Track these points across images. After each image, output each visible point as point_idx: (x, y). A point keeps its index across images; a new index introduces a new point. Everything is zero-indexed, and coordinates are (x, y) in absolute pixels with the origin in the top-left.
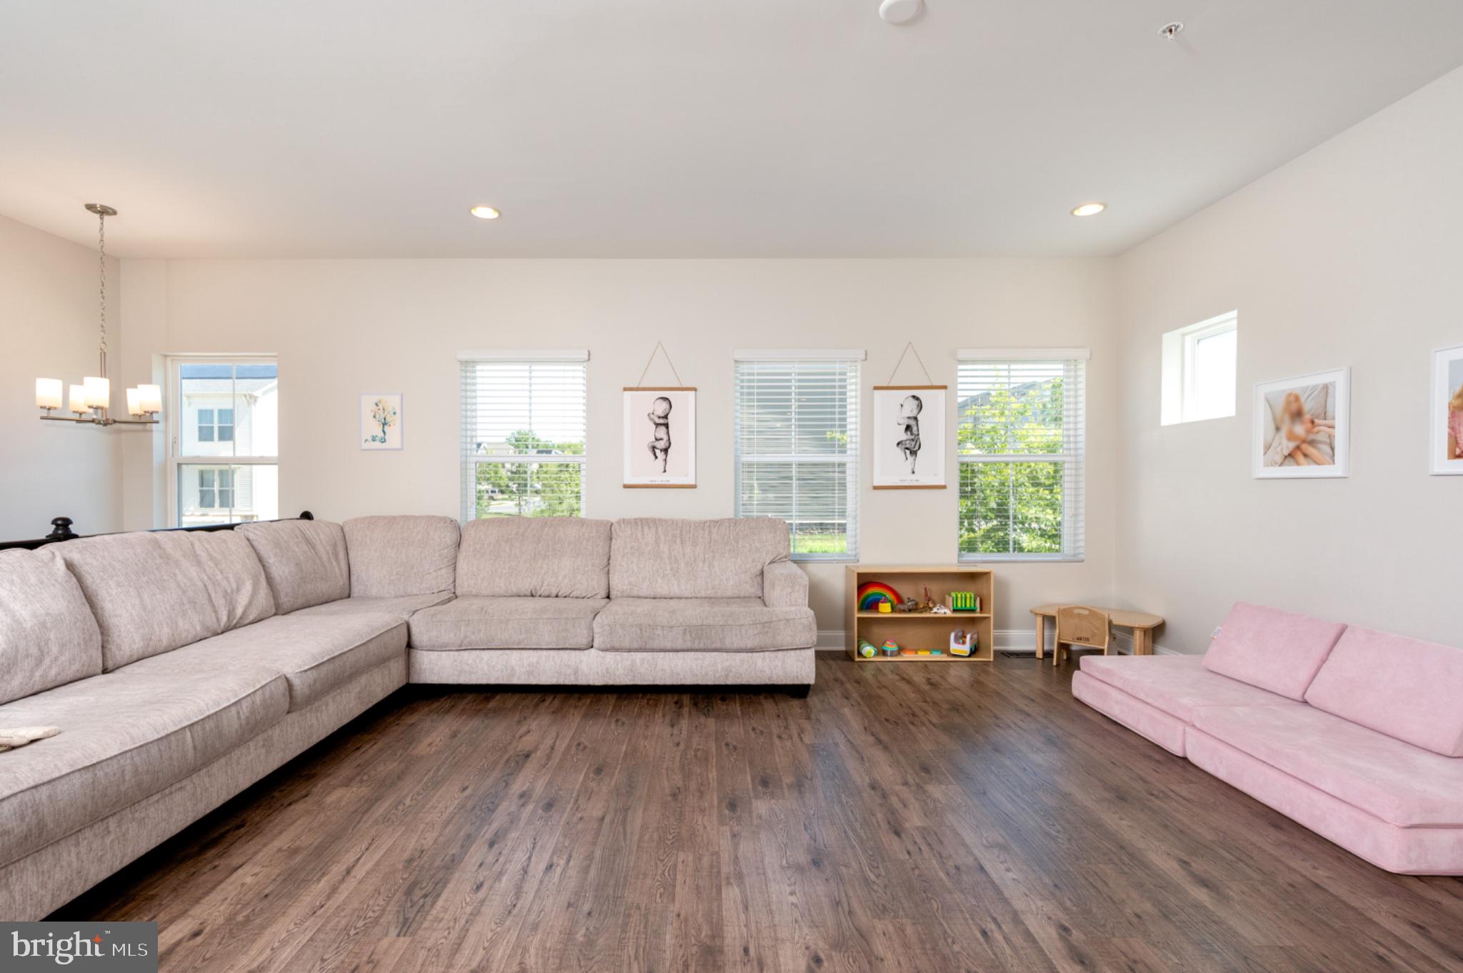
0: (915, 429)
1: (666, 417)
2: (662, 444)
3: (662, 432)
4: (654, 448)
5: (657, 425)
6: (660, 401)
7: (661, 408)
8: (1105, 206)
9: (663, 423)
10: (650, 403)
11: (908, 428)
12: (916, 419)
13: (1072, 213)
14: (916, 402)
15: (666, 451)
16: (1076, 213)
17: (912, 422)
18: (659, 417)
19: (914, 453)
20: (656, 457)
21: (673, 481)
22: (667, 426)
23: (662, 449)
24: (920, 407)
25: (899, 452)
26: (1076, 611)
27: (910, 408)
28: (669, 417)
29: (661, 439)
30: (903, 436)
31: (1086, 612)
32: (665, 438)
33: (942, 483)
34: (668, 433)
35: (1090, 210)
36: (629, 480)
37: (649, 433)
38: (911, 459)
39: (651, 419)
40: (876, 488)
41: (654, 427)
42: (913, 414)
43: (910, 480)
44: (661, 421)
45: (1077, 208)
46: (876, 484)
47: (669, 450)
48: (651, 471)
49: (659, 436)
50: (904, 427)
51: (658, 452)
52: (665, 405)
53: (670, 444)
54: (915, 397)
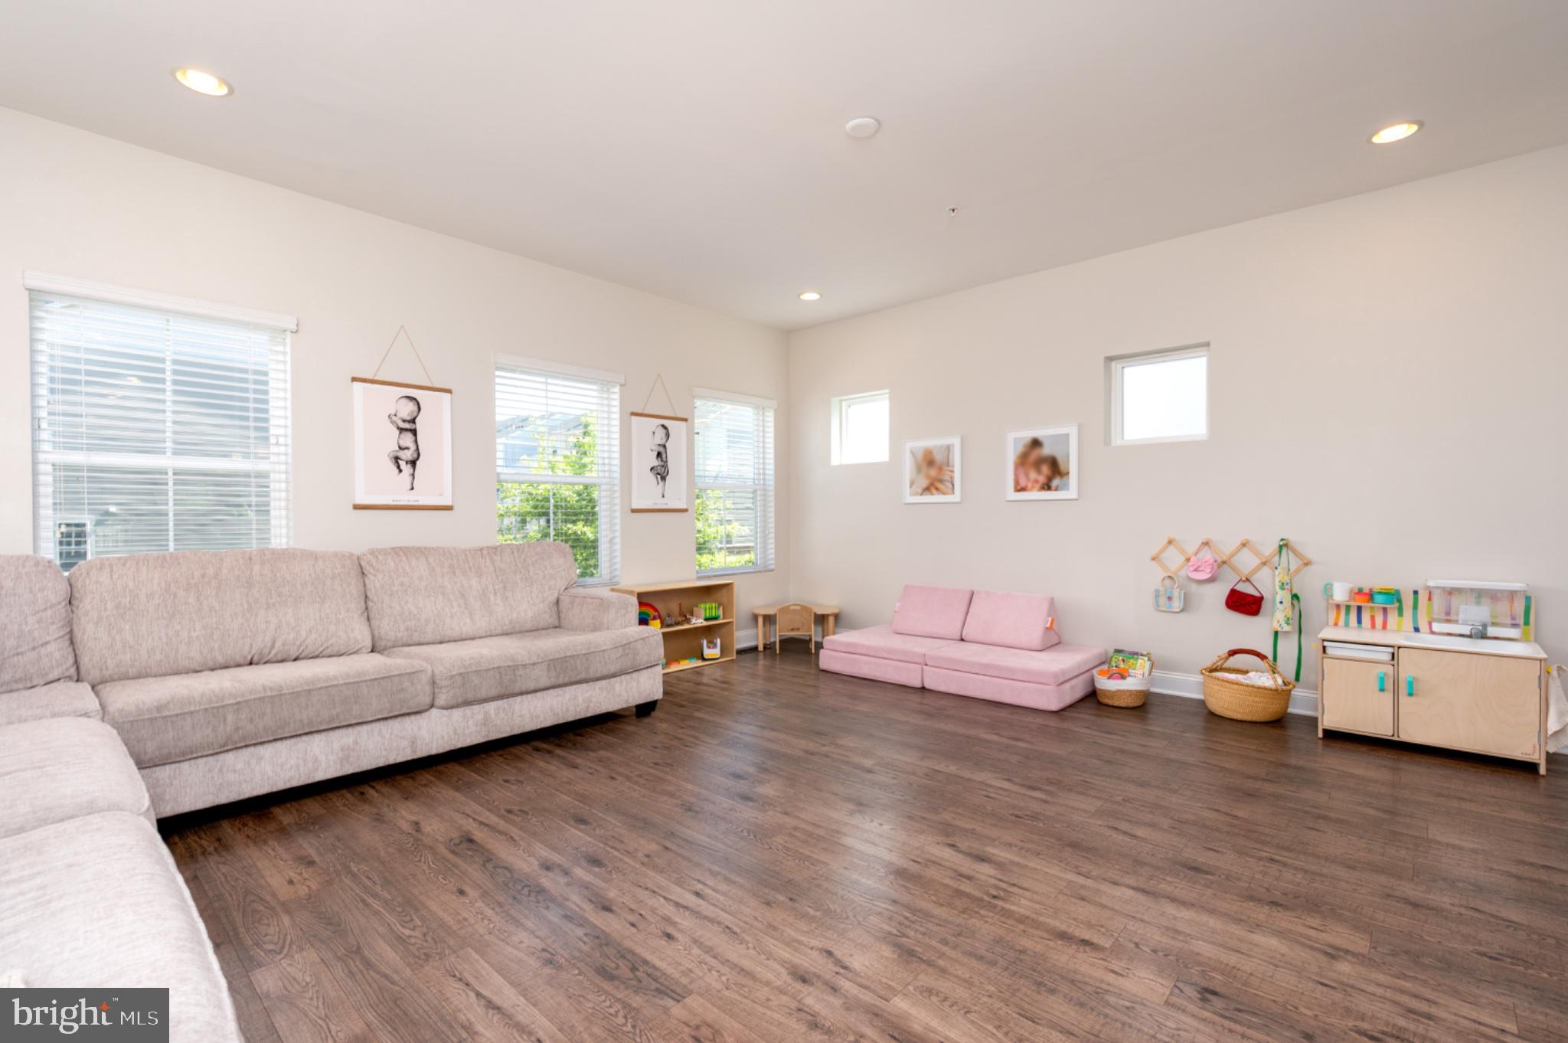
0: (664, 456)
1: (413, 421)
2: (408, 455)
3: (407, 440)
4: (397, 459)
5: (402, 430)
6: (405, 401)
7: (407, 410)
8: (821, 296)
9: (409, 427)
10: (391, 401)
11: (659, 454)
12: (664, 446)
13: (799, 296)
14: (664, 431)
15: (413, 463)
16: (802, 297)
17: (662, 450)
18: (404, 421)
19: (663, 478)
20: (401, 471)
21: (422, 502)
22: (414, 432)
23: (408, 461)
24: (668, 436)
25: (652, 477)
26: (792, 608)
27: (660, 436)
28: (417, 420)
29: (407, 448)
30: (655, 462)
31: (798, 608)
32: (413, 447)
33: (684, 507)
34: (416, 441)
35: (810, 296)
36: (360, 501)
37: (391, 440)
38: (661, 483)
39: (393, 422)
40: (634, 511)
41: (397, 432)
42: (662, 442)
43: (661, 504)
44: (407, 426)
45: (803, 293)
46: (635, 506)
47: (418, 463)
48: (394, 488)
49: (403, 444)
50: (656, 453)
51: (402, 464)
52: (411, 406)
53: (419, 455)
54: (663, 426)
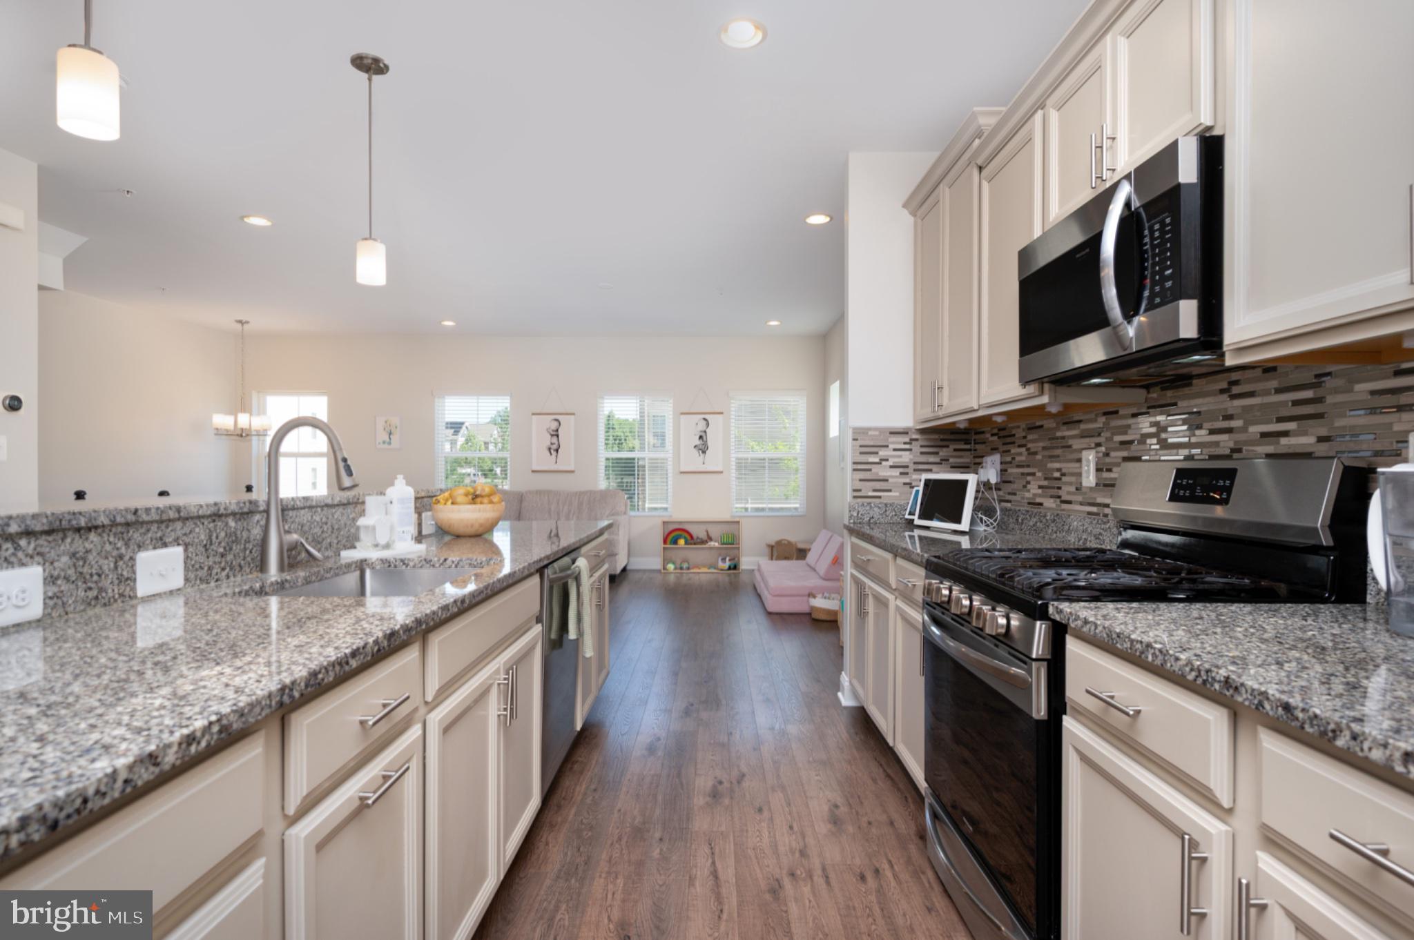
0: (705, 438)
1: (557, 431)
2: (555, 447)
3: (555, 440)
4: (550, 449)
5: (552, 435)
6: (554, 421)
7: (554, 425)
9: (555, 434)
10: (548, 422)
11: (701, 437)
12: (705, 432)
14: (705, 422)
15: (557, 451)
17: (703, 434)
18: (553, 431)
19: (704, 452)
20: (551, 454)
21: (561, 468)
22: (558, 436)
23: (555, 450)
24: (708, 425)
25: (695, 452)
27: (702, 426)
28: (560, 430)
29: (554, 444)
30: (698, 442)
32: (557, 443)
33: (721, 470)
34: (558, 440)
36: (535, 468)
37: (547, 440)
38: (702, 455)
39: (549, 432)
40: (681, 473)
41: (550, 437)
42: (704, 429)
43: (702, 468)
44: (554, 433)
46: (682, 470)
47: (559, 450)
49: (553, 442)
50: (698, 437)
51: (552, 451)
52: (556, 424)
53: (559, 446)
54: (705, 419)
